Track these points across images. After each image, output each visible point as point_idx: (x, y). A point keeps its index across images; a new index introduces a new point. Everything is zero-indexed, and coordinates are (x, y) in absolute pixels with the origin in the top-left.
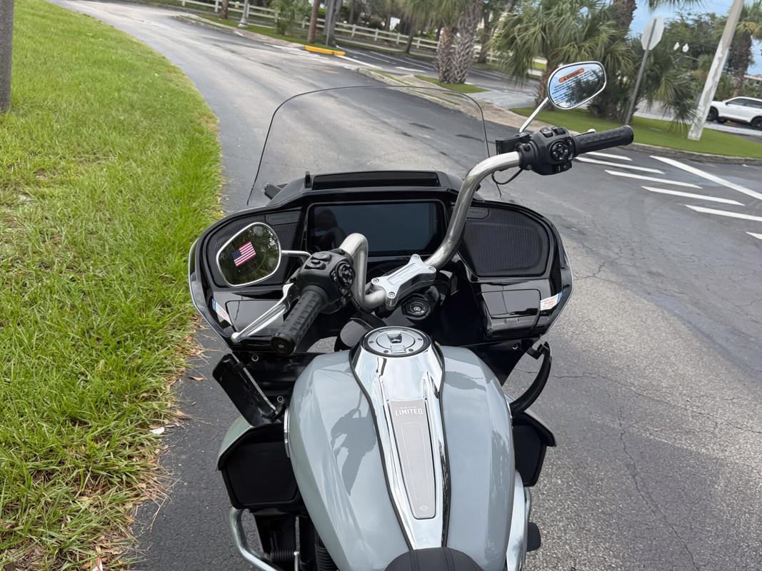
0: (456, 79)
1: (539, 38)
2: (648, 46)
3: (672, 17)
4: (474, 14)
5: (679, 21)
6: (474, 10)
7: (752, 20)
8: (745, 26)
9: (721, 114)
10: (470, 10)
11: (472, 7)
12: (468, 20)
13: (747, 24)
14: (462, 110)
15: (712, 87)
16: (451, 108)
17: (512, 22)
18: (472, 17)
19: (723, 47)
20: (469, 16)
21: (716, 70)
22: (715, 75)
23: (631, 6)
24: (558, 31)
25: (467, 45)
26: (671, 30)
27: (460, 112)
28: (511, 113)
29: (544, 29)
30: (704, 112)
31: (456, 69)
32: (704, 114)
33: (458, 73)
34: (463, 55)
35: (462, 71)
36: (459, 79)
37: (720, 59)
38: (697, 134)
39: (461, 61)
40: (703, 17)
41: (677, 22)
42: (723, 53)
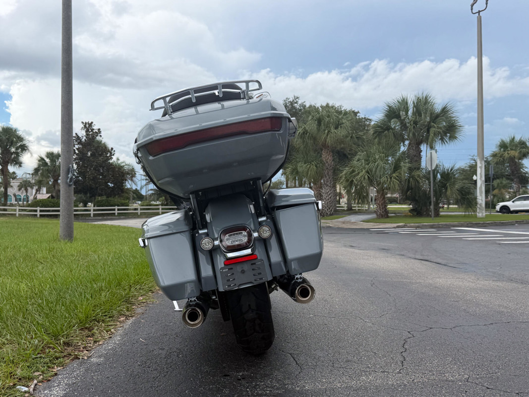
0: (327, 214)
1: (366, 177)
2: (431, 168)
3: (469, 162)
4: (328, 175)
5: (474, 164)
6: (328, 174)
7: (512, 150)
8: (508, 154)
9: (512, 209)
10: (326, 174)
11: (327, 172)
12: (326, 179)
13: (509, 152)
14: (331, 226)
15: (481, 184)
16: (325, 226)
17: (349, 173)
18: (328, 177)
19: (480, 160)
20: (326, 177)
21: (481, 174)
22: (481, 177)
23: (418, 150)
24: (376, 171)
25: (329, 193)
26: (470, 170)
27: (330, 227)
28: (362, 223)
29: (367, 172)
30: (482, 200)
31: (326, 208)
32: (482, 201)
33: (327, 210)
34: (328, 199)
35: (329, 208)
36: (329, 213)
37: (481, 167)
38: (483, 213)
39: (328, 203)
40: (488, 158)
41: (473, 165)
42: (481, 163)
